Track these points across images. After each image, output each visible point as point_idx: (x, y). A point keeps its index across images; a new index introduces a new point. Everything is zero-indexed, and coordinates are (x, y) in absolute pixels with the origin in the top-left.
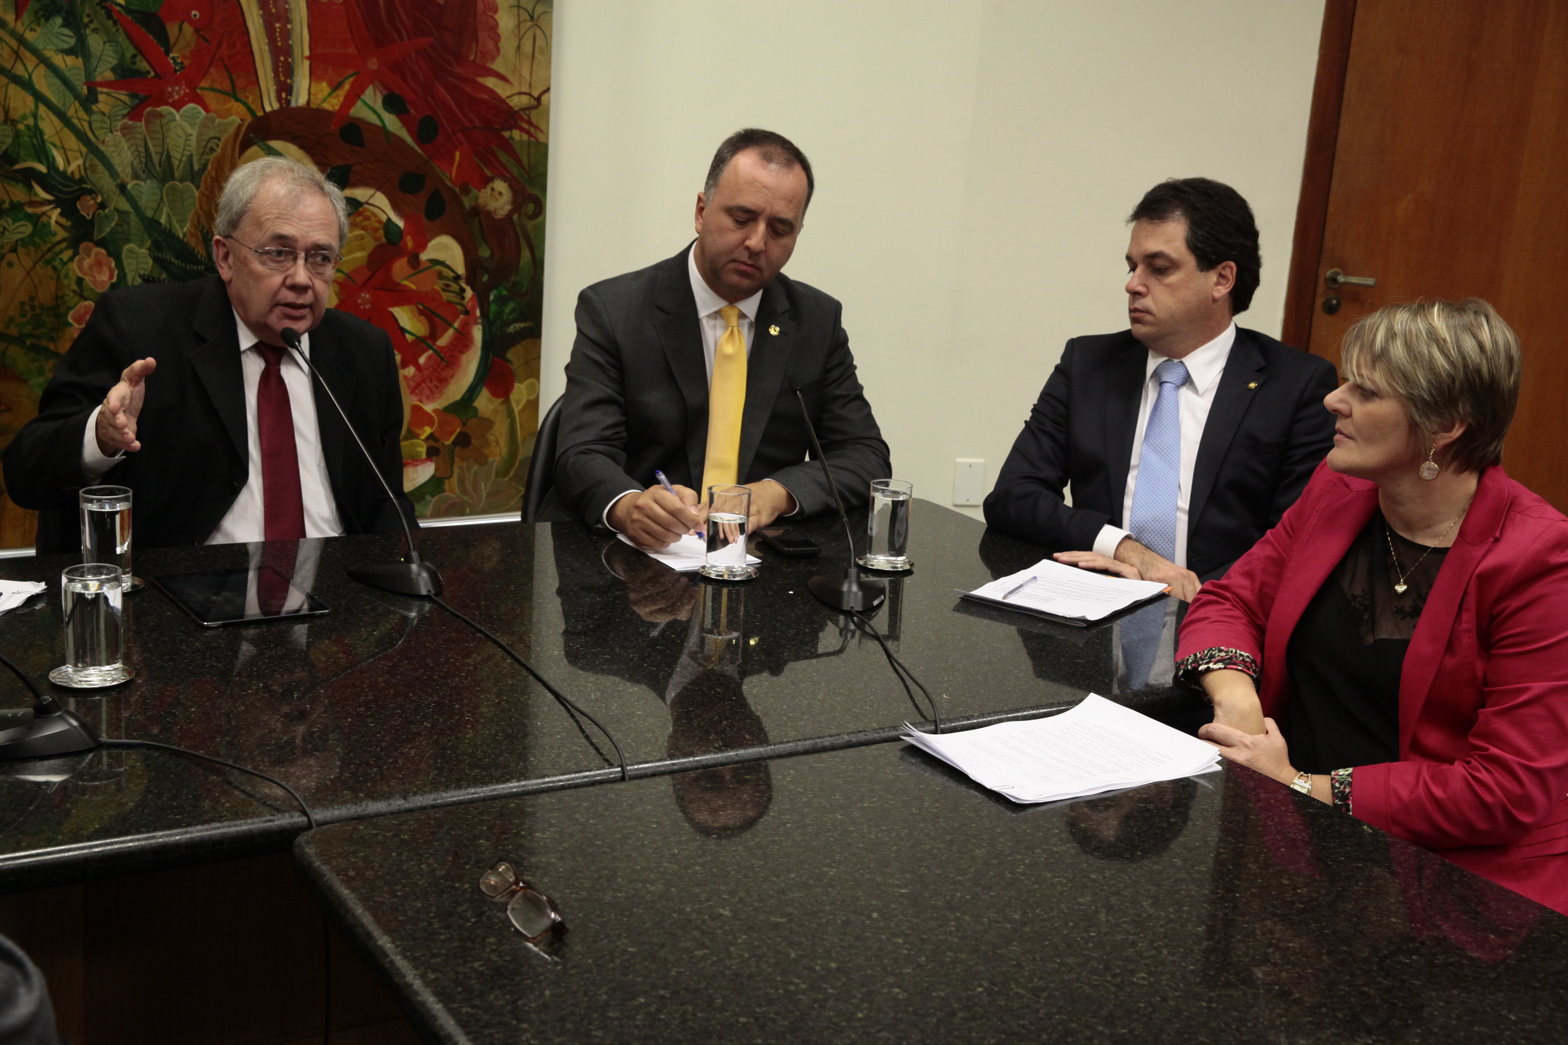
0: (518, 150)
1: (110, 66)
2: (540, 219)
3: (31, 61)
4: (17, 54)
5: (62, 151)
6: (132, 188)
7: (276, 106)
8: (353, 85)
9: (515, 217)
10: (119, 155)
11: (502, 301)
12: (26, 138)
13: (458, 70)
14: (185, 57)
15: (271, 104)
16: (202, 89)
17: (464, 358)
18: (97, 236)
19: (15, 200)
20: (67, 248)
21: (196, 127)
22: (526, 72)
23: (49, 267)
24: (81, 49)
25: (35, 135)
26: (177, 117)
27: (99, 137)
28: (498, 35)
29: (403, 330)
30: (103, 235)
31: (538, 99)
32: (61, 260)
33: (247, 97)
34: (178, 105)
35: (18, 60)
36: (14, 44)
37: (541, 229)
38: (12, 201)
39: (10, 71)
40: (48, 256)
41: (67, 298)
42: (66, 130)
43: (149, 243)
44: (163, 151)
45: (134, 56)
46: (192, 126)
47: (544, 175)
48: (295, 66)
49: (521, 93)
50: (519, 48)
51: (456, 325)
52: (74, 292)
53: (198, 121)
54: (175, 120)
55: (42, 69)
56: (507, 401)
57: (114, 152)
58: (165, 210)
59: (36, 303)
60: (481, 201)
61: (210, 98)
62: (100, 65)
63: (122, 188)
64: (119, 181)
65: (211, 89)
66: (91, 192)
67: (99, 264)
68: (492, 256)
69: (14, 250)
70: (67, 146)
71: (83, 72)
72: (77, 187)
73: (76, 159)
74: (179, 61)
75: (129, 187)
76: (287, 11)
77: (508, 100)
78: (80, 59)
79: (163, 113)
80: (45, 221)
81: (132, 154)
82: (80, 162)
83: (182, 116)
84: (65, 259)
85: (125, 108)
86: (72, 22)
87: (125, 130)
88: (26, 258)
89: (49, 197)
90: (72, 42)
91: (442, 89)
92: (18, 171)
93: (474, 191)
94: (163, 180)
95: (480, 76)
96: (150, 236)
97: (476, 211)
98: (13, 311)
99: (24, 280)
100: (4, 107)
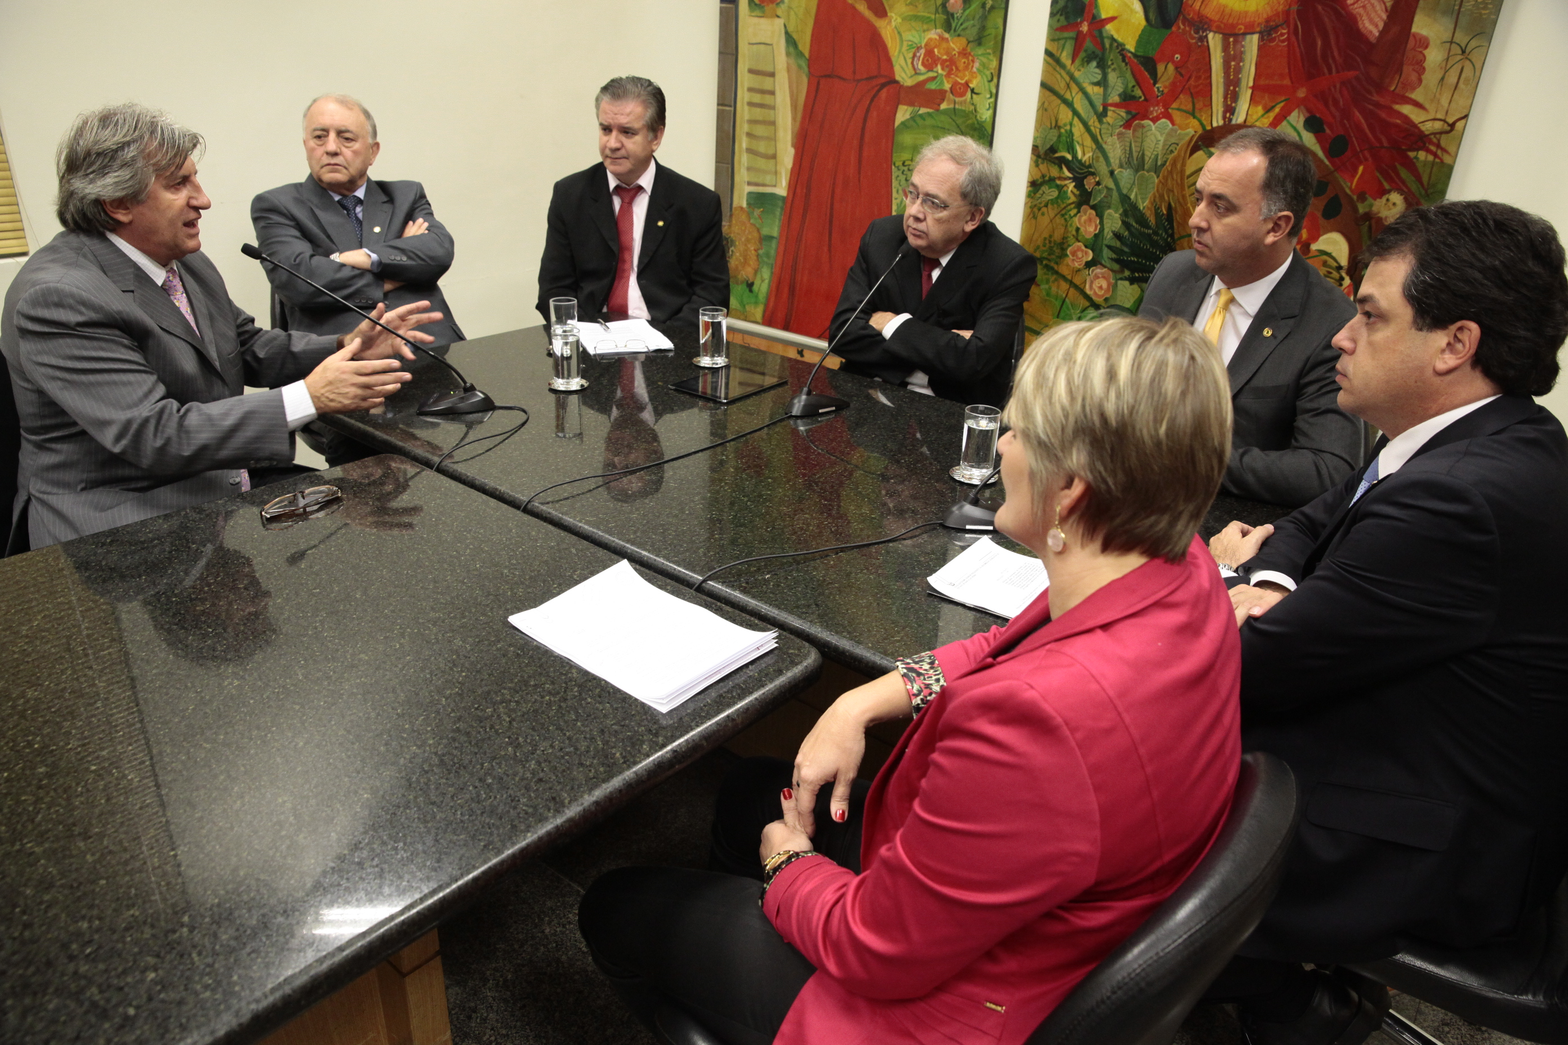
0: (1421, 170)
1: (1118, 93)
3: (1075, 88)
4: (1068, 86)
5: (1082, 146)
6: (1118, 173)
7: (1221, 123)
8: (1282, 109)
10: (1114, 151)
12: (1064, 138)
13: (1376, 98)
14: (1165, 87)
15: (1217, 121)
16: (1173, 109)
18: (1092, 203)
19: (1052, 175)
20: (1074, 208)
21: (1164, 136)
22: (1444, 101)
23: (1063, 218)
24: (1103, 83)
25: (1069, 136)
26: (1153, 128)
27: (1104, 139)
28: (1424, 69)
30: (1096, 202)
31: (1452, 126)
32: (1070, 215)
33: (1202, 116)
34: (1154, 120)
35: (1069, 88)
36: (1068, 79)
38: (1050, 176)
39: (1062, 96)
40: (1063, 212)
41: (1068, 239)
42: (1086, 134)
43: (1121, 211)
44: (1140, 150)
45: (1133, 87)
46: (1161, 135)
47: (1443, 193)
48: (1240, 93)
49: (1435, 120)
50: (1443, 79)
52: (1073, 236)
53: (1166, 131)
54: (1151, 130)
55: (1080, 95)
57: (1111, 149)
58: (1135, 190)
59: (1052, 239)
60: (1375, 209)
61: (1177, 115)
62: (1113, 92)
63: (1112, 173)
64: (1110, 168)
65: (1178, 109)
67: (1090, 220)
69: (1046, 206)
70: (1085, 144)
71: (1102, 97)
72: (1086, 170)
73: (1089, 152)
74: (1161, 89)
75: (1116, 172)
76: (1242, 53)
77: (1420, 126)
78: (1102, 89)
79: (1145, 125)
80: (1065, 190)
81: (1121, 151)
82: (1091, 154)
83: (1156, 127)
84: (1072, 215)
85: (1122, 121)
86: (1102, 65)
87: (1120, 135)
88: (1051, 211)
89: (1070, 175)
90: (1099, 77)
91: (1357, 114)
92: (1057, 158)
93: (1370, 200)
94: (1137, 171)
95: (1397, 103)
96: (1123, 206)
97: (1368, 216)
98: (1040, 242)
99: (1048, 225)
100: (1056, 118)
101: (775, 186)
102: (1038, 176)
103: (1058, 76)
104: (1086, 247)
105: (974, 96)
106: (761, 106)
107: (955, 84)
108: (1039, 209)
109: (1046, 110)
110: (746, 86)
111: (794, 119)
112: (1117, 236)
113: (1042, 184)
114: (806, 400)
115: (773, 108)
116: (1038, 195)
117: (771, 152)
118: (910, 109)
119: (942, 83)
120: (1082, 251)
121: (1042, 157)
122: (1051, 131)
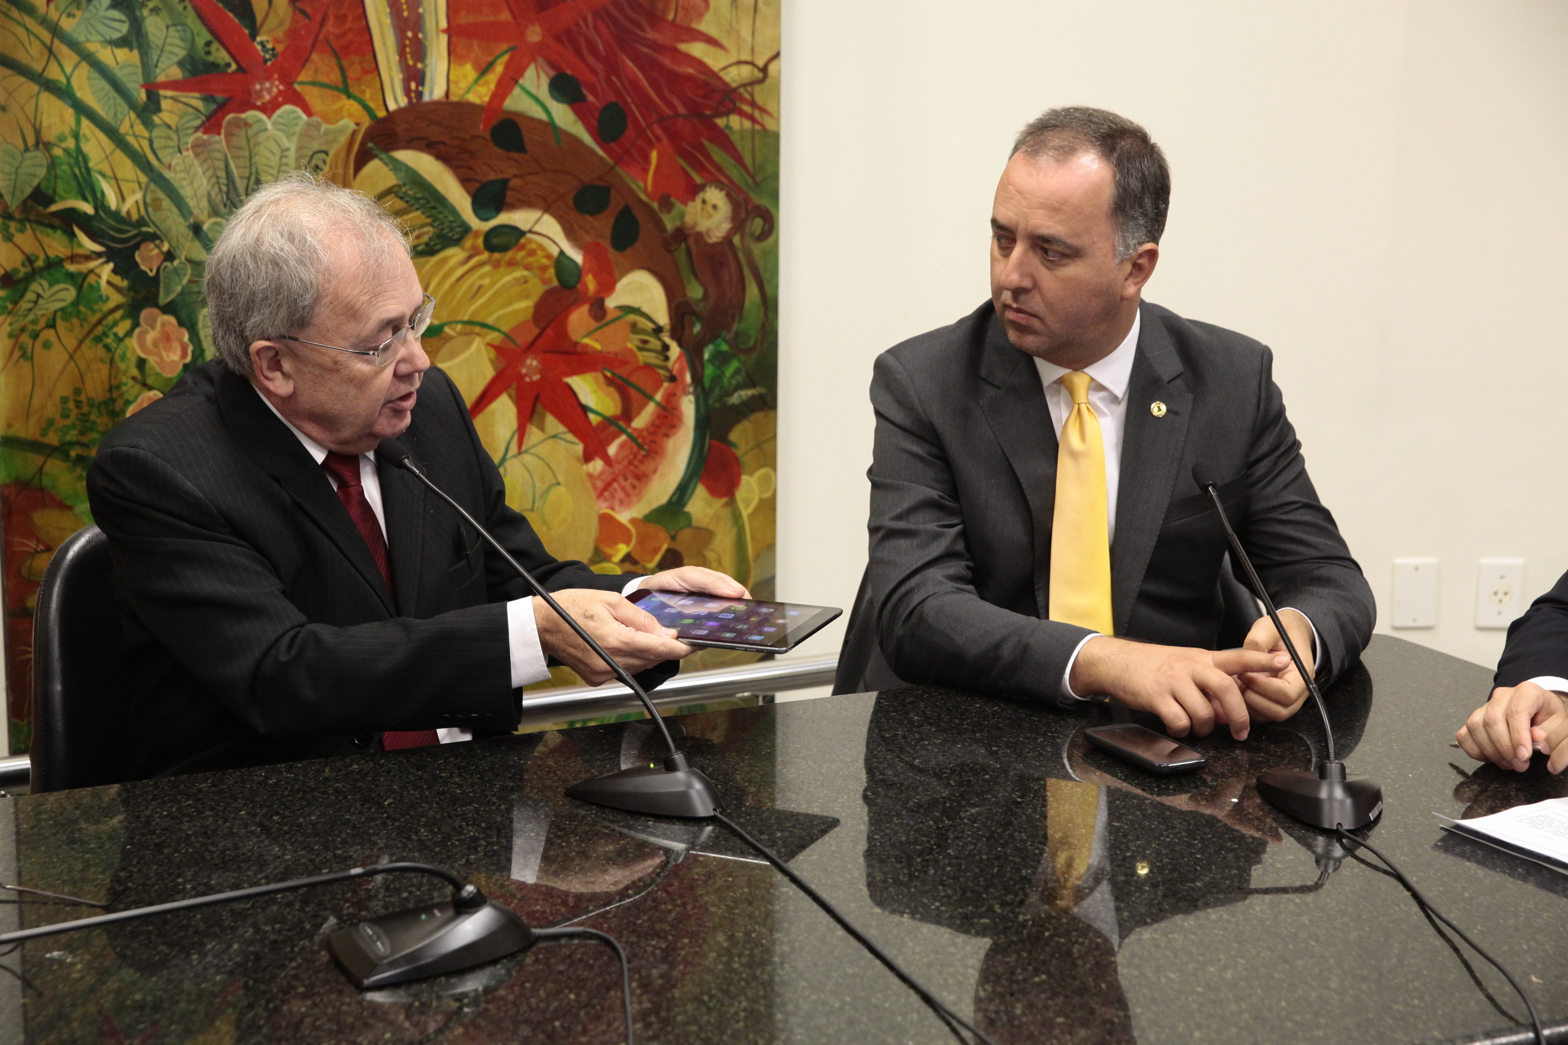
0: (738, 144)
1: (176, 59)
2: (770, 240)
3: (69, 58)
4: (50, 50)
5: (114, 182)
6: (209, 229)
7: (403, 102)
8: (507, 66)
9: (736, 240)
10: (191, 183)
11: (721, 359)
12: (65, 168)
13: (651, 35)
14: (277, 41)
15: (396, 100)
16: (302, 83)
17: (671, 444)
18: (163, 300)
19: (52, 254)
20: (123, 318)
21: (295, 138)
22: (746, 32)
23: (100, 346)
24: (136, 38)
25: (77, 162)
26: (269, 124)
27: (164, 160)
29: (585, 409)
30: (172, 296)
31: (764, 70)
32: (115, 335)
33: (363, 92)
34: (269, 109)
35: (52, 59)
36: (46, 36)
37: (773, 254)
38: (47, 257)
39: (41, 75)
40: (98, 331)
41: (124, 388)
42: (119, 154)
44: (251, 174)
45: (208, 44)
46: (289, 137)
47: (775, 177)
48: (428, 44)
49: (739, 63)
51: (658, 397)
52: (134, 378)
53: (298, 129)
54: (266, 130)
55: (84, 68)
56: (732, 502)
57: (185, 179)
59: (83, 398)
60: (688, 220)
61: (312, 95)
62: (161, 59)
63: (196, 229)
64: (191, 221)
65: (314, 83)
66: (153, 237)
67: (167, 338)
68: (706, 293)
69: (52, 325)
70: (119, 176)
71: (139, 70)
72: (135, 232)
73: (134, 192)
74: (269, 46)
75: (205, 227)
77: (722, 74)
78: (136, 52)
79: (250, 121)
80: (93, 282)
81: (209, 181)
82: (139, 196)
83: (275, 124)
84: (121, 334)
85: (198, 117)
86: (126, 3)
87: (198, 148)
88: (67, 336)
89: (97, 248)
90: (125, 28)
91: (630, 64)
92: (55, 214)
93: (679, 206)
95: (683, 41)
97: (681, 234)
98: (51, 410)
99: (65, 366)
100: (34, 127)
102: (14, 261)
103: (20, 32)
108: (35, 336)
109: (4, 109)
113: (29, 278)
116: (24, 305)
121: (17, 215)
122: (27, 155)
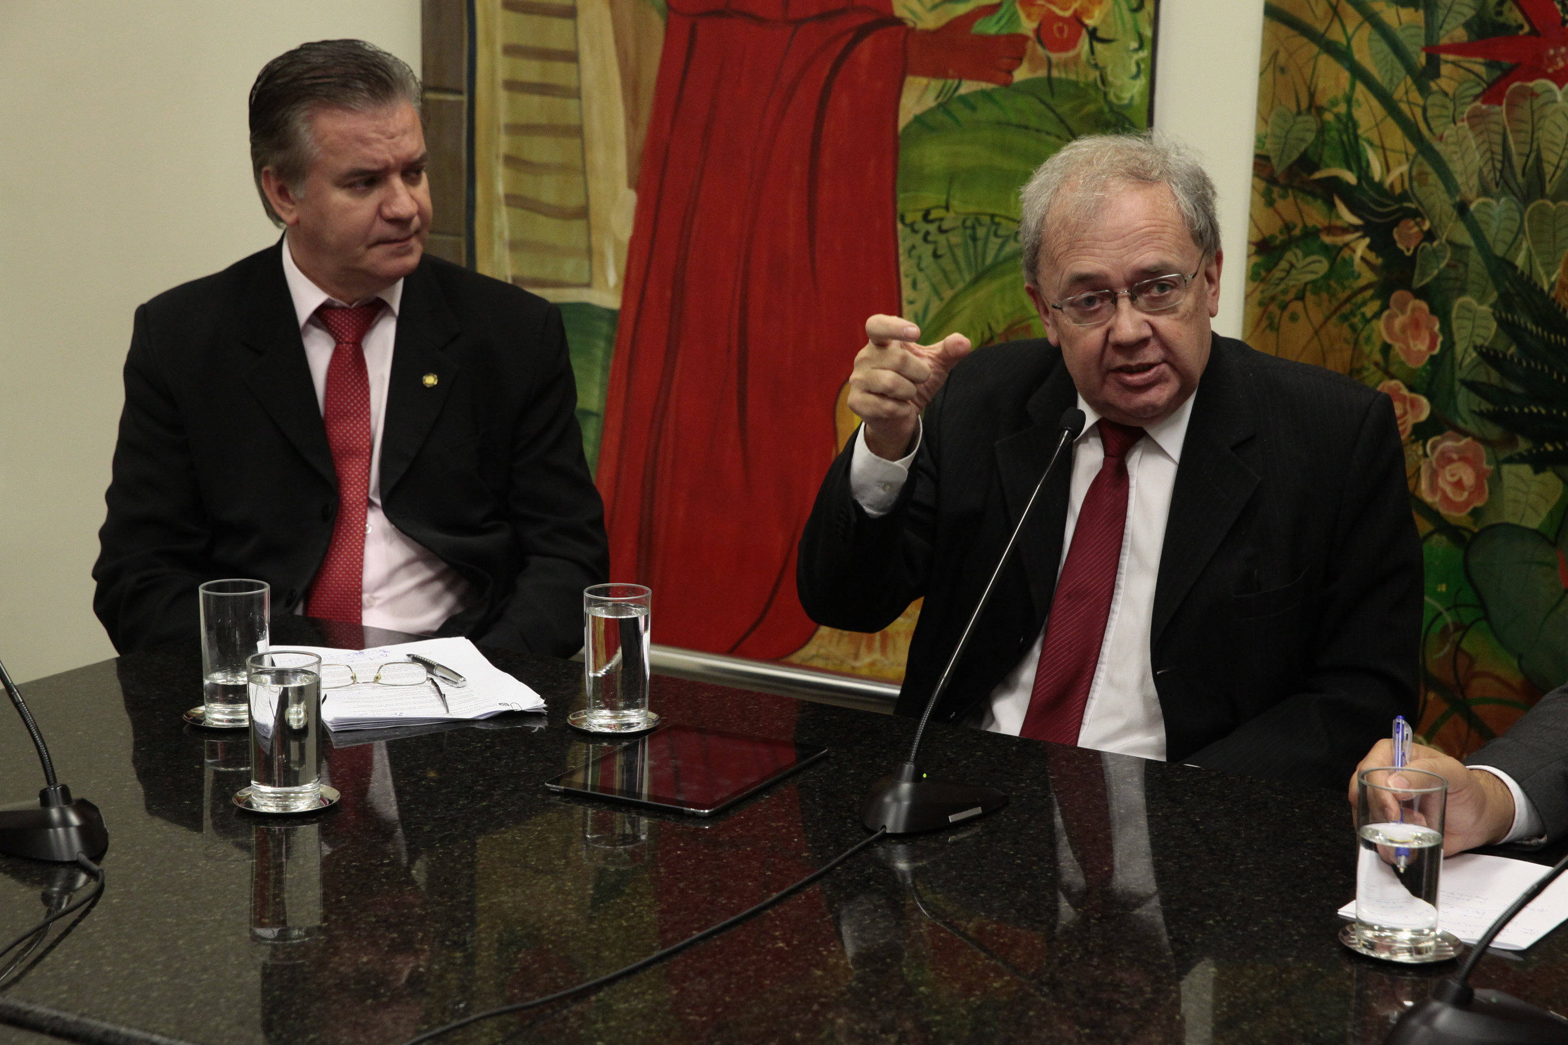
1: (1462, 20)
5: (1381, 151)
6: (1478, 210)
10: (1463, 157)
12: (1334, 134)
18: (1417, 283)
19: (1310, 223)
20: (1373, 298)
23: (1346, 325)
25: (1346, 127)
26: (1559, 97)
27: (1436, 131)
30: (1427, 280)
32: (1363, 315)
34: (1562, 78)
35: (1336, 18)
38: (1305, 226)
39: (1323, 36)
40: (1347, 309)
41: (1365, 373)
42: (1390, 121)
43: (1494, 296)
44: (1531, 151)
45: (1501, 3)
52: (1376, 364)
54: (1555, 101)
55: (1367, 30)
57: (1456, 153)
58: (1525, 245)
62: (1448, 20)
63: (1462, 209)
64: (1458, 199)
67: (1416, 324)
69: (1301, 297)
70: (1387, 145)
71: (1423, 32)
72: (1396, 207)
73: (1400, 164)
75: (1472, 207)
78: (1421, 12)
79: (1538, 90)
80: (1347, 256)
81: (1482, 157)
82: (1405, 168)
84: (1369, 315)
85: (1479, 84)
87: (1476, 119)
88: (1315, 310)
89: (1356, 221)
92: (1319, 182)
94: (1526, 198)
96: (1497, 285)
99: (1309, 342)
100: (1309, 89)
101: (588, 285)
102: (1273, 227)
104: (1411, 389)
105: (1098, 47)
106: (543, 89)
107: (1048, 21)
108: (1284, 307)
109: (1283, 70)
110: (499, 42)
111: (632, 120)
112: (1488, 356)
113: (1285, 247)
114: (915, 794)
115: (576, 93)
116: (1277, 274)
117: (574, 201)
118: (936, 84)
119: (1014, 18)
120: (1403, 399)
121: (1281, 181)
122: (1300, 119)
